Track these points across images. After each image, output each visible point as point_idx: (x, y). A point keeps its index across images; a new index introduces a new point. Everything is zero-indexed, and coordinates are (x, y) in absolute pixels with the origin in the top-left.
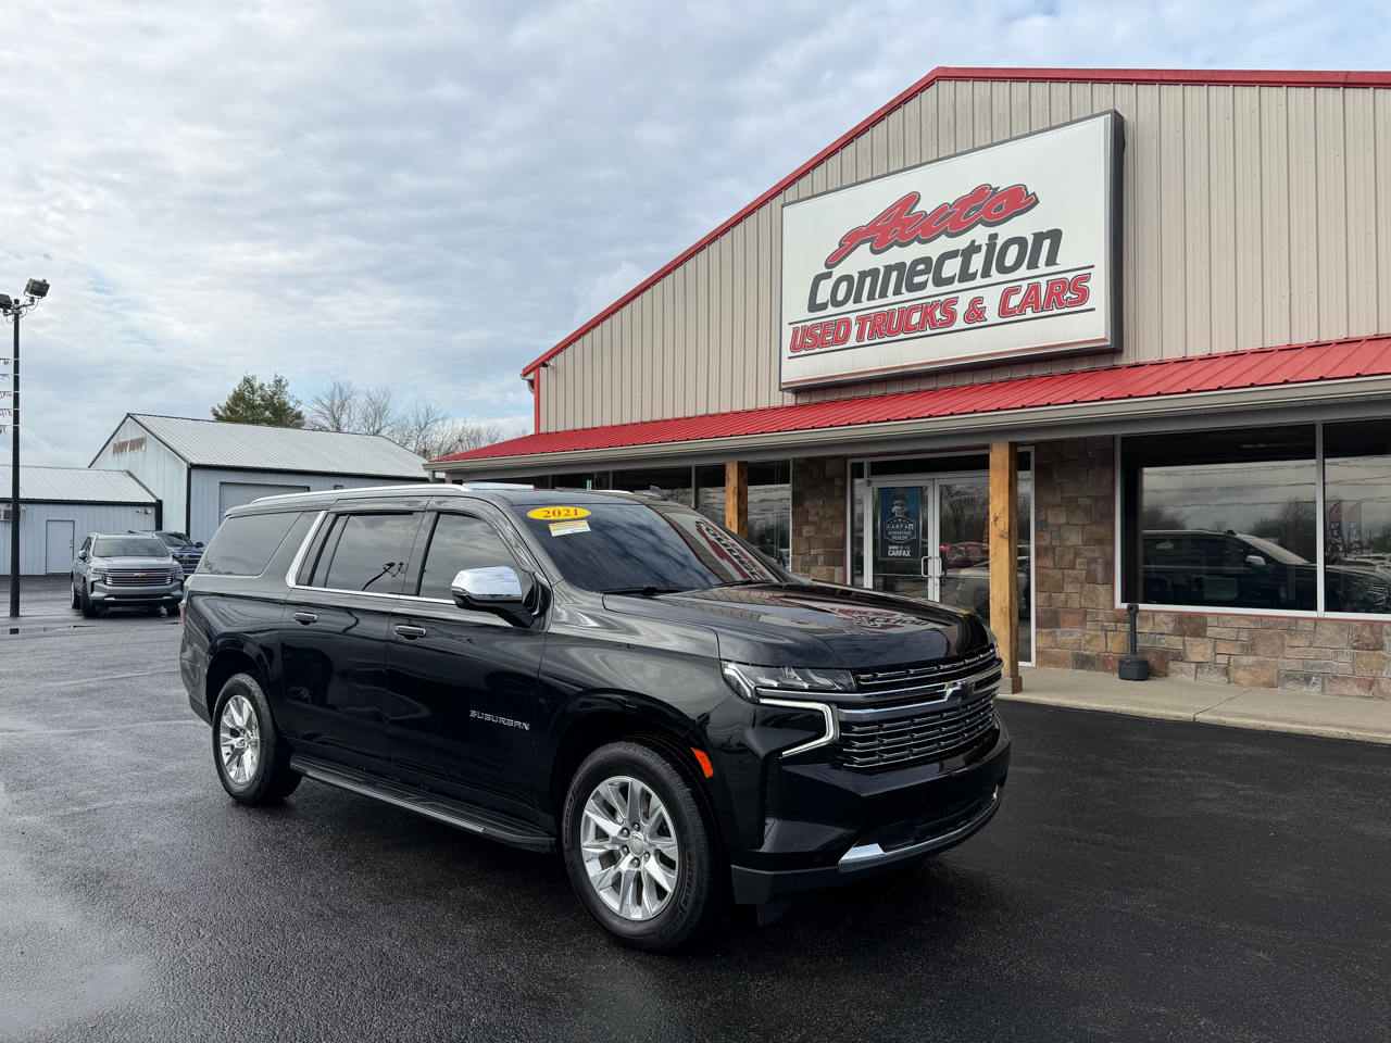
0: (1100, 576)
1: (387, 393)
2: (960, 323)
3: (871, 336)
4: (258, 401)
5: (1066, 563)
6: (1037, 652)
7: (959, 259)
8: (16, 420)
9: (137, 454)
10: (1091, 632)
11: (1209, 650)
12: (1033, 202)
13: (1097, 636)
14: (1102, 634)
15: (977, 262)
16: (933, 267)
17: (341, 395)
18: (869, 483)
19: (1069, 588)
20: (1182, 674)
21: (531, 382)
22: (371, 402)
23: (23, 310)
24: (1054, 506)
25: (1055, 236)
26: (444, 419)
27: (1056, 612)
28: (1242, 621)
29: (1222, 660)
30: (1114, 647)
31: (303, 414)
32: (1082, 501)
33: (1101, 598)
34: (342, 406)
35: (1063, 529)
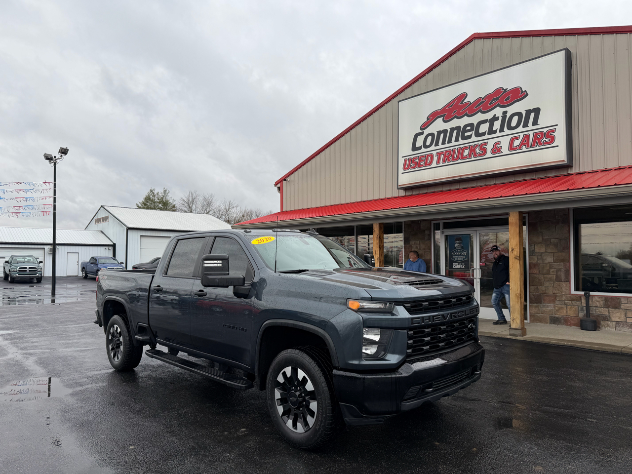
0: (563, 278)
1: (212, 196)
2: (489, 154)
3: (444, 162)
4: (156, 200)
5: (545, 271)
6: (530, 315)
7: (488, 124)
9: (105, 223)
10: (560, 306)
11: (623, 316)
12: (525, 95)
13: (562, 307)
14: (565, 307)
15: (497, 125)
16: (475, 128)
17: (192, 195)
18: (443, 233)
19: (547, 284)
20: (609, 328)
21: (279, 188)
22: (205, 199)
23: (58, 160)
24: (539, 243)
25: (537, 111)
26: (236, 207)
27: (540, 296)
29: (630, 320)
30: (571, 313)
31: (176, 206)
32: (553, 240)
33: (563, 289)
34: (193, 201)
35: (543, 255)
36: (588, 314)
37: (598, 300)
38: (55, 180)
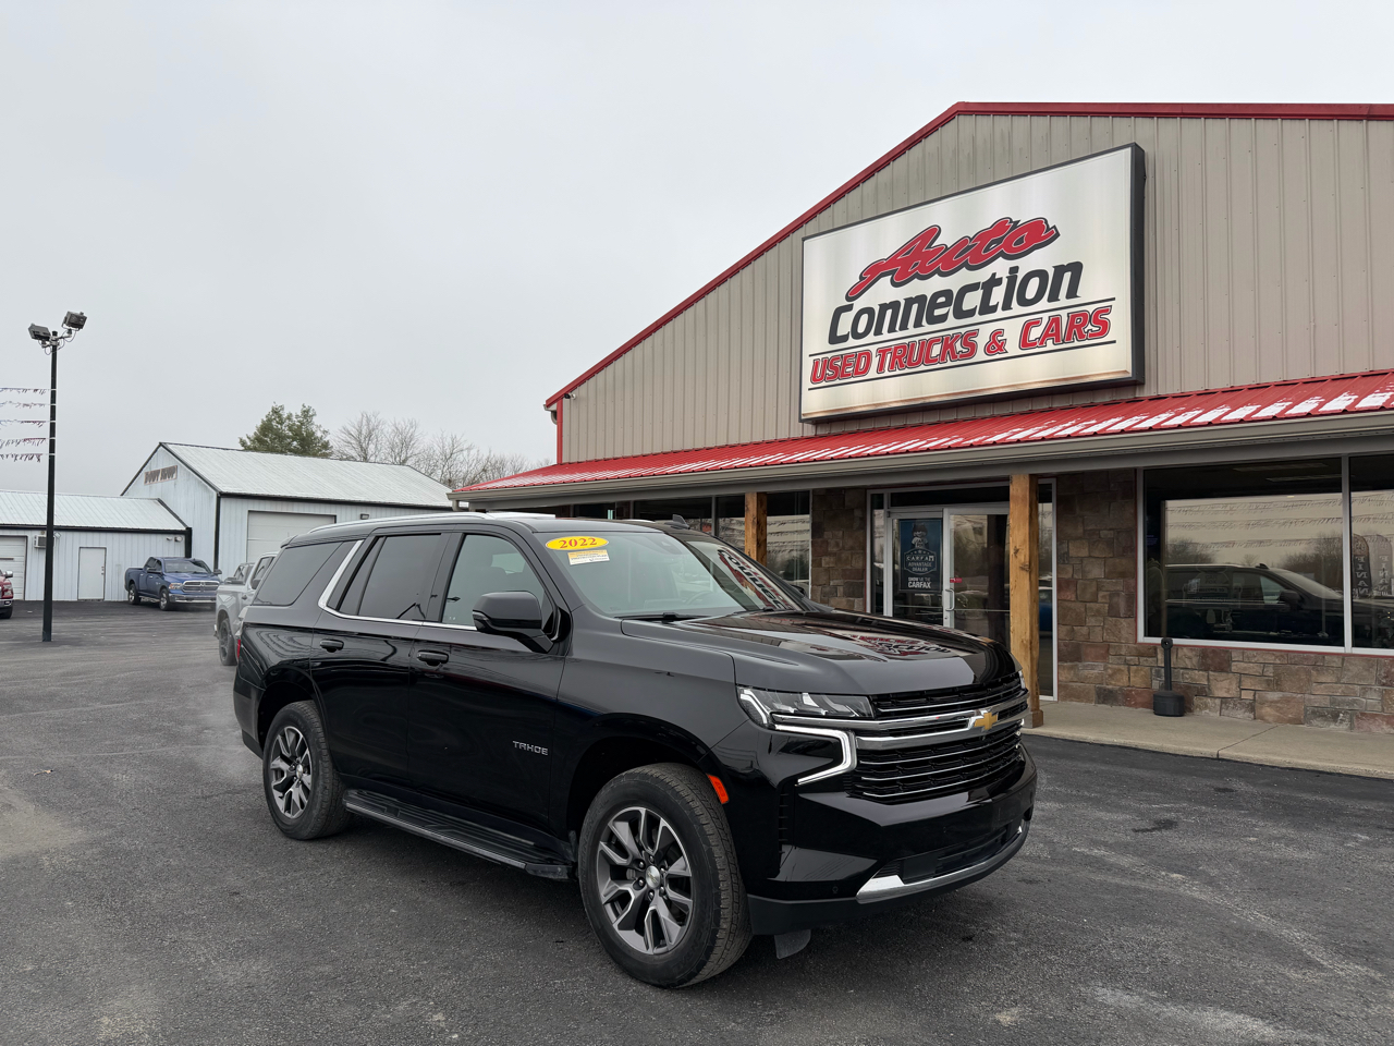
0: (1122, 611)
1: (413, 425)
2: (980, 355)
3: (891, 368)
4: (286, 431)
5: (1088, 596)
6: (1059, 686)
7: (980, 292)
8: (52, 449)
9: (169, 483)
10: (1114, 666)
11: (1234, 686)
12: (1053, 235)
13: (1119, 670)
14: (1125, 668)
15: (998, 295)
16: (954, 300)
17: (368, 421)
18: (889, 513)
19: (1091, 621)
20: (1208, 711)
21: (555, 414)
22: (398, 431)
23: (61, 341)
24: (1077, 538)
25: (1076, 269)
26: (469, 449)
27: (1078, 647)
28: (1267, 657)
29: (1247, 695)
30: (1137, 681)
31: (331, 444)
32: (1104, 533)
33: (1123, 632)
34: (370, 435)
35: (1085, 562)
36: (1168, 683)
37: (1189, 654)
38: (54, 385)
